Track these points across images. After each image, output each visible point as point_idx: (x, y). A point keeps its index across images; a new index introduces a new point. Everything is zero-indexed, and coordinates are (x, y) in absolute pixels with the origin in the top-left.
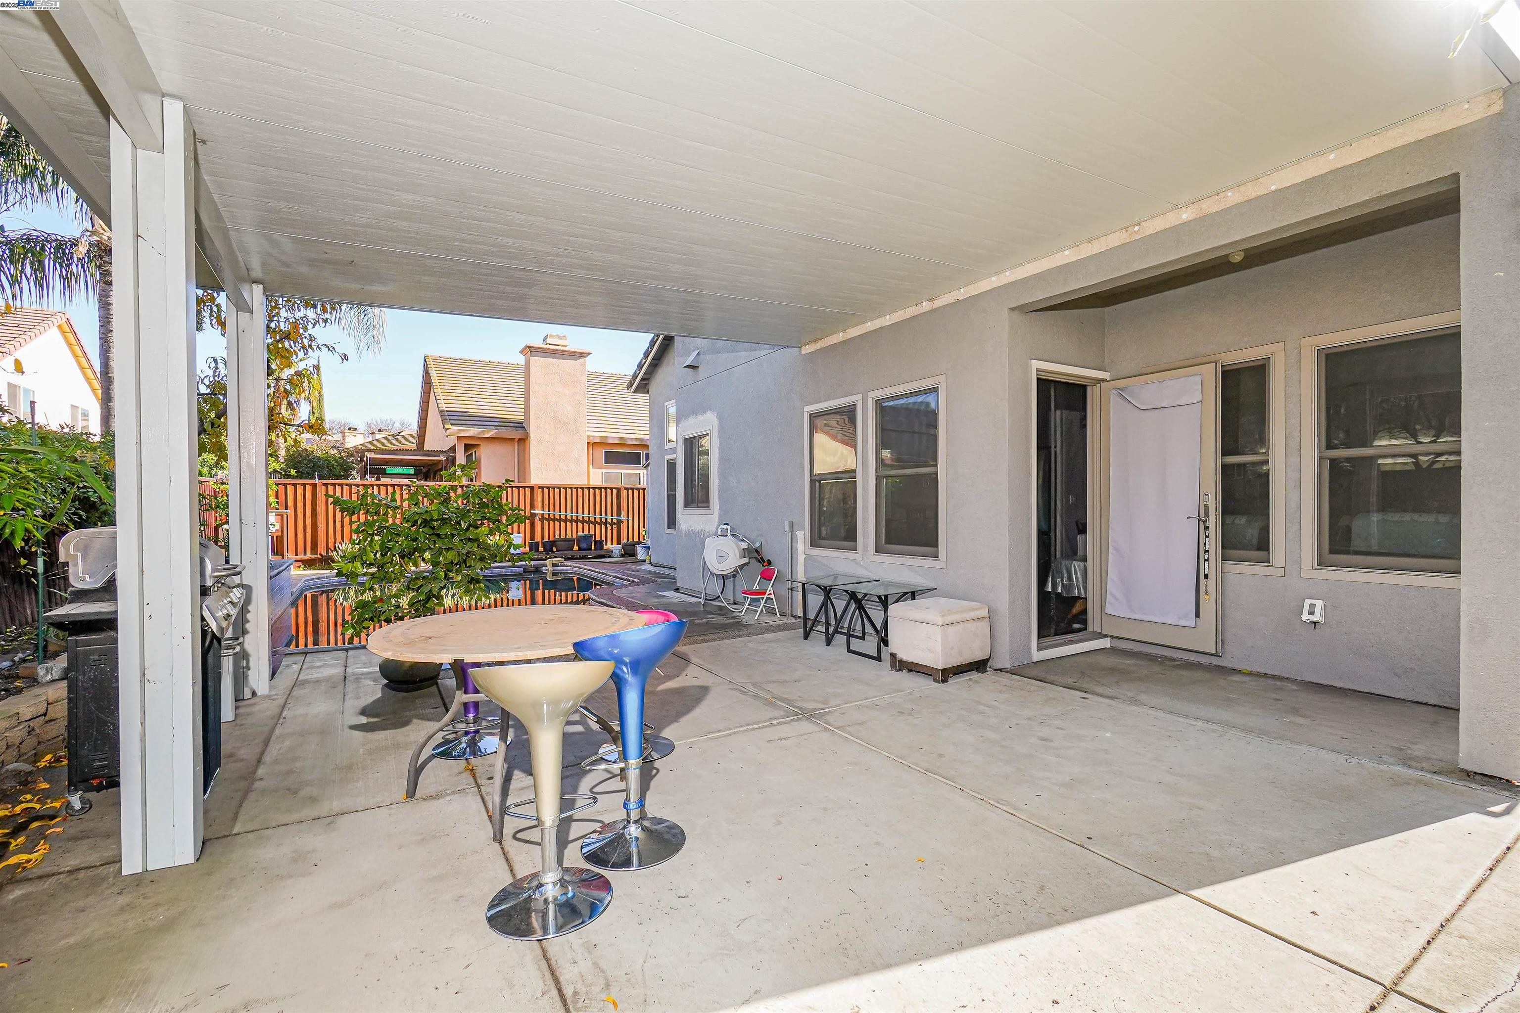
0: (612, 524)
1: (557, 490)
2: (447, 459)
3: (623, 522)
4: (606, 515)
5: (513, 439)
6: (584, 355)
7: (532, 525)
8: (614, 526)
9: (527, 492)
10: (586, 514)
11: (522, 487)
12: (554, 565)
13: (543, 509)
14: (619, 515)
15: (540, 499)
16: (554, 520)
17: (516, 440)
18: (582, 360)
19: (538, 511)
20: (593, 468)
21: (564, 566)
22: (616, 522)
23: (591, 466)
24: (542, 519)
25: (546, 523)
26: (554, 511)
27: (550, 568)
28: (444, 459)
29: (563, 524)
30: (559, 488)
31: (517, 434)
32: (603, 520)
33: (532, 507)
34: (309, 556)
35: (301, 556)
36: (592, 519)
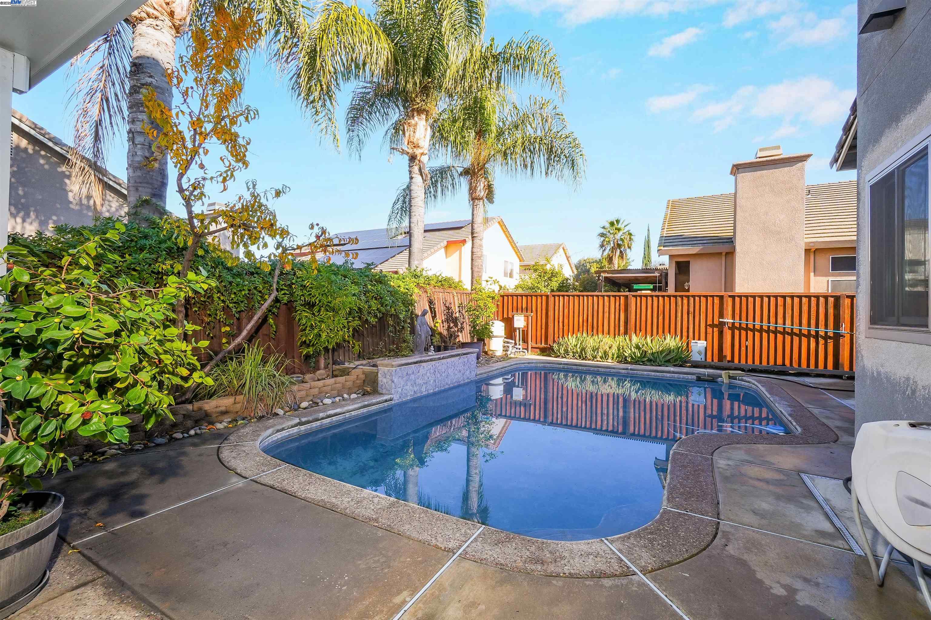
0: (826, 338)
1: (751, 300)
2: (661, 275)
3: (842, 336)
4: (817, 326)
5: (721, 253)
6: (803, 158)
7: (721, 333)
8: (829, 341)
9: (715, 301)
10: (788, 325)
11: (710, 296)
12: (730, 377)
13: (733, 318)
14: (837, 325)
15: (730, 309)
16: (747, 329)
17: (724, 254)
18: (800, 164)
19: (728, 320)
20: (815, 275)
21: (742, 380)
22: (832, 335)
23: (812, 274)
24: (733, 328)
25: (737, 332)
26: (747, 320)
27: (726, 380)
28: (658, 275)
29: (757, 334)
30: (754, 297)
31: (724, 248)
32: (813, 333)
33: (721, 315)
34: (543, 345)
35: (539, 345)
36: (796, 331)
